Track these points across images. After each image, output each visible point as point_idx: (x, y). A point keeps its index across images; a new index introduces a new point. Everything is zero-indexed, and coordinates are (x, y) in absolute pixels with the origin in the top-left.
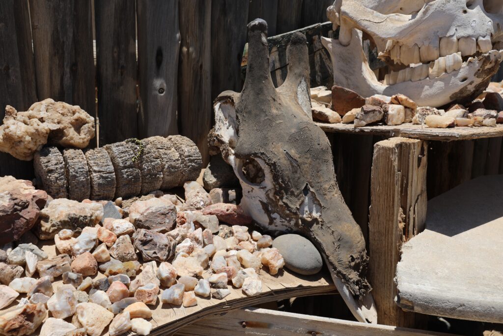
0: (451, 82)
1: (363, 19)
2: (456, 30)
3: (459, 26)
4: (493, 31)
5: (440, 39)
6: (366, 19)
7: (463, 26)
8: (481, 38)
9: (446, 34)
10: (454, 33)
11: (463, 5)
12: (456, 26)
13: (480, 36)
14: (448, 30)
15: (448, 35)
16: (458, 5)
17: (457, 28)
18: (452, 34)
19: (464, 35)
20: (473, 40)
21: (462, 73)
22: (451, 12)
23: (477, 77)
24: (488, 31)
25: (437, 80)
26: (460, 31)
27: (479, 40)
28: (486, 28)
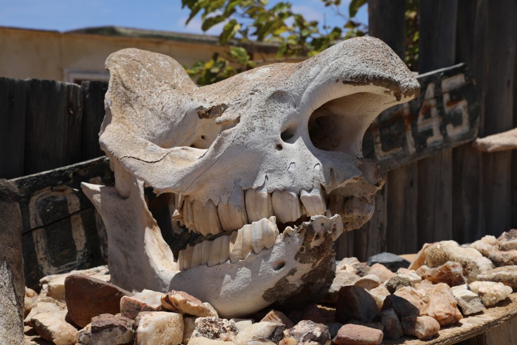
0: (261, 270)
1: (129, 156)
2: (266, 177)
3: (270, 171)
4: (324, 180)
5: (245, 192)
6: (132, 156)
7: (277, 171)
8: (304, 194)
9: (253, 184)
10: (263, 182)
11: (276, 136)
12: (266, 170)
13: (303, 189)
14: (254, 178)
15: (255, 186)
16: (267, 136)
17: (268, 174)
18: (260, 185)
19: (278, 187)
20: (292, 196)
21: (276, 254)
22: (257, 147)
23: (301, 262)
24: (315, 181)
25: (241, 266)
26: (272, 179)
27: (302, 195)
28: (311, 175)
